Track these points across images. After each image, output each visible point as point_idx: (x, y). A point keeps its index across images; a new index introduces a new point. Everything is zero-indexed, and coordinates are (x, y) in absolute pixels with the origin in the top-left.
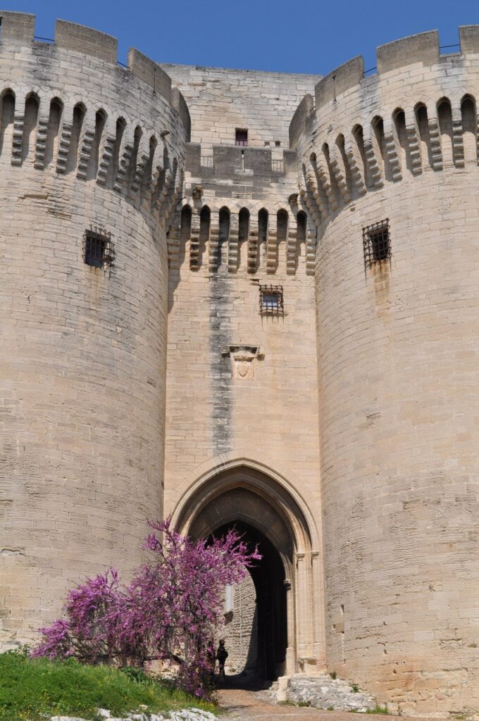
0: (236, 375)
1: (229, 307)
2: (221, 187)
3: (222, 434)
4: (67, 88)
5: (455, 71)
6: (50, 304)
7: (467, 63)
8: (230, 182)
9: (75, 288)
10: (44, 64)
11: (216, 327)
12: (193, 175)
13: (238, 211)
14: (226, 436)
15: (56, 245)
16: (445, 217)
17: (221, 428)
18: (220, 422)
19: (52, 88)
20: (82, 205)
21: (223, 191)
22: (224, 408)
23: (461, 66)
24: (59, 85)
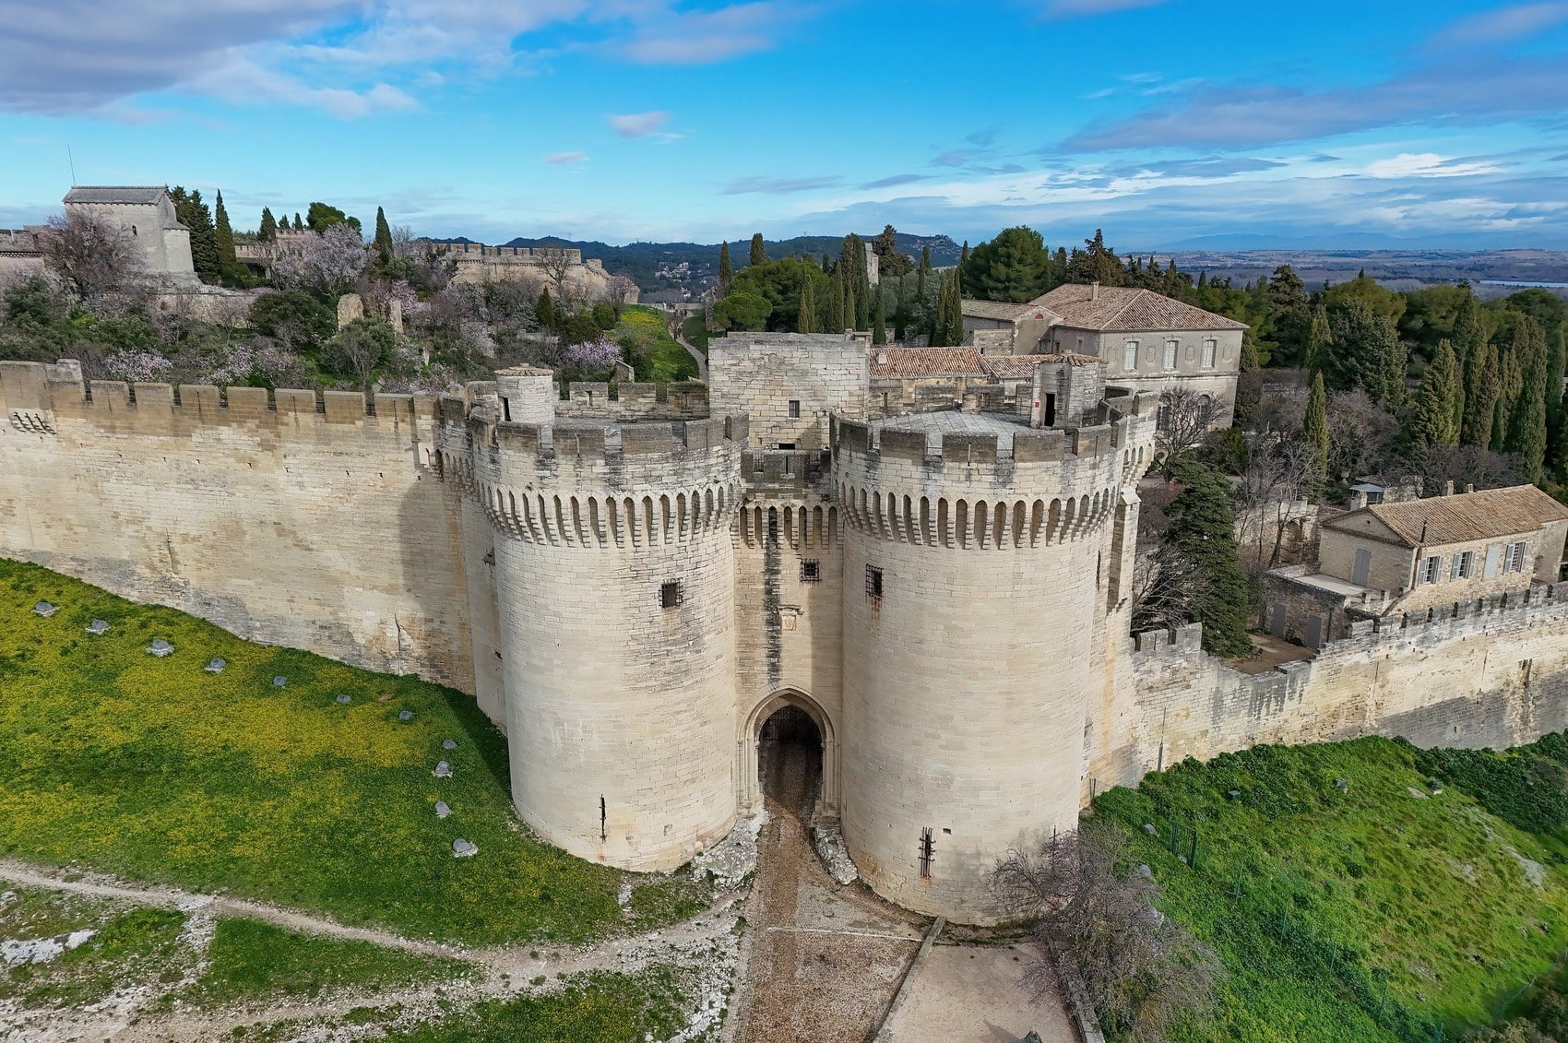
0: (784, 627)
1: (779, 577)
2: (769, 490)
3: (774, 668)
4: (635, 488)
5: (934, 476)
6: (640, 647)
7: (945, 471)
8: (777, 486)
9: (657, 630)
10: (615, 472)
11: (769, 592)
12: (747, 482)
13: (783, 510)
14: (777, 671)
15: (640, 604)
16: (921, 584)
17: (773, 664)
18: (773, 660)
19: (623, 491)
20: (656, 566)
21: (773, 494)
22: (775, 652)
23: (940, 472)
24: (629, 486)
